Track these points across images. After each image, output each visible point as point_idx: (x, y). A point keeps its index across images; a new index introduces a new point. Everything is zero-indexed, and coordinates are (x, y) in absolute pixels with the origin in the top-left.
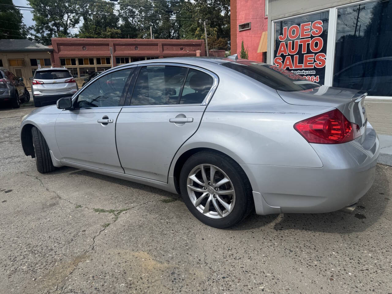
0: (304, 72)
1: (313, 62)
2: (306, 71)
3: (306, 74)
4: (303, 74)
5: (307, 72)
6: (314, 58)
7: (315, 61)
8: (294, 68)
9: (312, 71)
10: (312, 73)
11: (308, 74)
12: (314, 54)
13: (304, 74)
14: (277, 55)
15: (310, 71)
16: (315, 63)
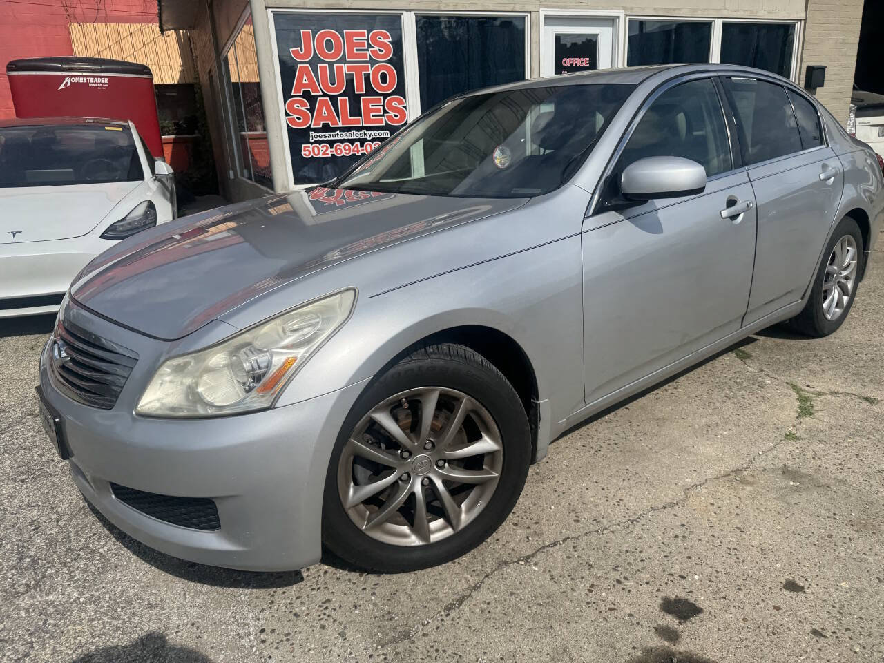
0: (365, 135)
1: (382, 113)
2: (370, 132)
3: (372, 137)
4: (363, 137)
5: (373, 132)
6: (383, 106)
7: (385, 112)
8: (340, 125)
9: (382, 132)
10: (382, 136)
11: (374, 137)
12: (382, 97)
13: (366, 137)
14: (292, 94)
15: (378, 132)
16: (385, 115)
